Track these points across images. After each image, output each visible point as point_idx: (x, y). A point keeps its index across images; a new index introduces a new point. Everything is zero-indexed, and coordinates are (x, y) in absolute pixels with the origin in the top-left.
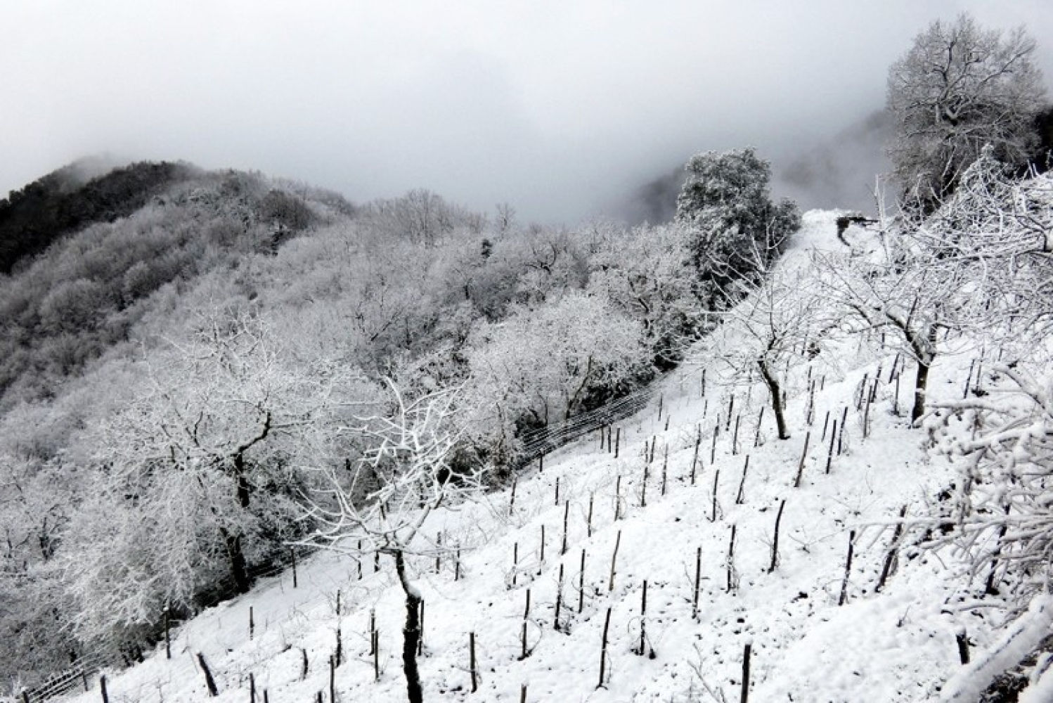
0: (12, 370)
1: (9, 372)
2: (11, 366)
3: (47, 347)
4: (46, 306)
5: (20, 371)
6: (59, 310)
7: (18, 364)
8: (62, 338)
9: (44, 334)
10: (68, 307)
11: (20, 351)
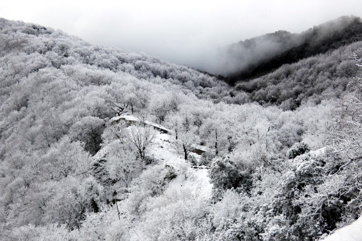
0: (325, 85)
1: (324, 86)
2: (325, 84)
3: (338, 80)
4: (339, 67)
5: (328, 86)
6: (344, 69)
7: (327, 84)
8: (343, 78)
9: (337, 76)
10: (347, 69)
11: (328, 80)
